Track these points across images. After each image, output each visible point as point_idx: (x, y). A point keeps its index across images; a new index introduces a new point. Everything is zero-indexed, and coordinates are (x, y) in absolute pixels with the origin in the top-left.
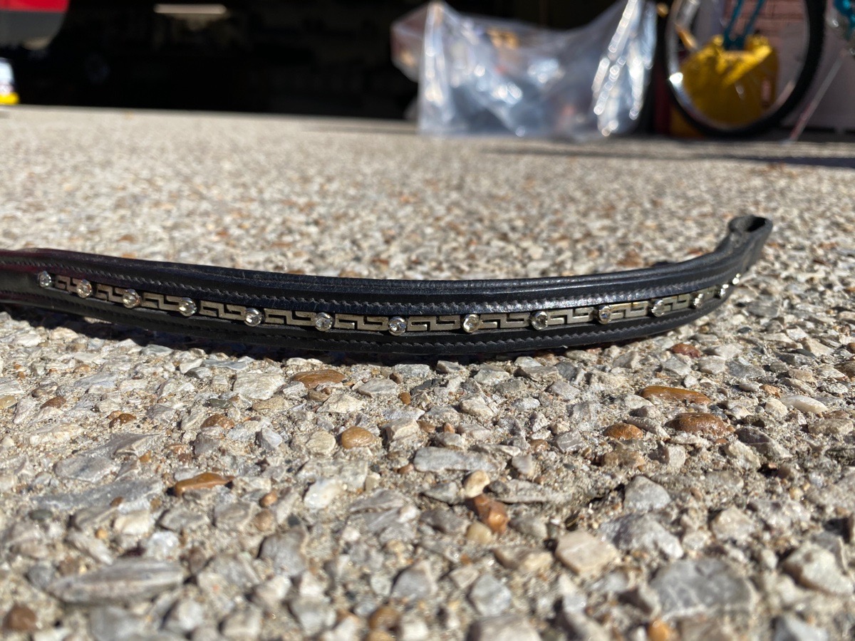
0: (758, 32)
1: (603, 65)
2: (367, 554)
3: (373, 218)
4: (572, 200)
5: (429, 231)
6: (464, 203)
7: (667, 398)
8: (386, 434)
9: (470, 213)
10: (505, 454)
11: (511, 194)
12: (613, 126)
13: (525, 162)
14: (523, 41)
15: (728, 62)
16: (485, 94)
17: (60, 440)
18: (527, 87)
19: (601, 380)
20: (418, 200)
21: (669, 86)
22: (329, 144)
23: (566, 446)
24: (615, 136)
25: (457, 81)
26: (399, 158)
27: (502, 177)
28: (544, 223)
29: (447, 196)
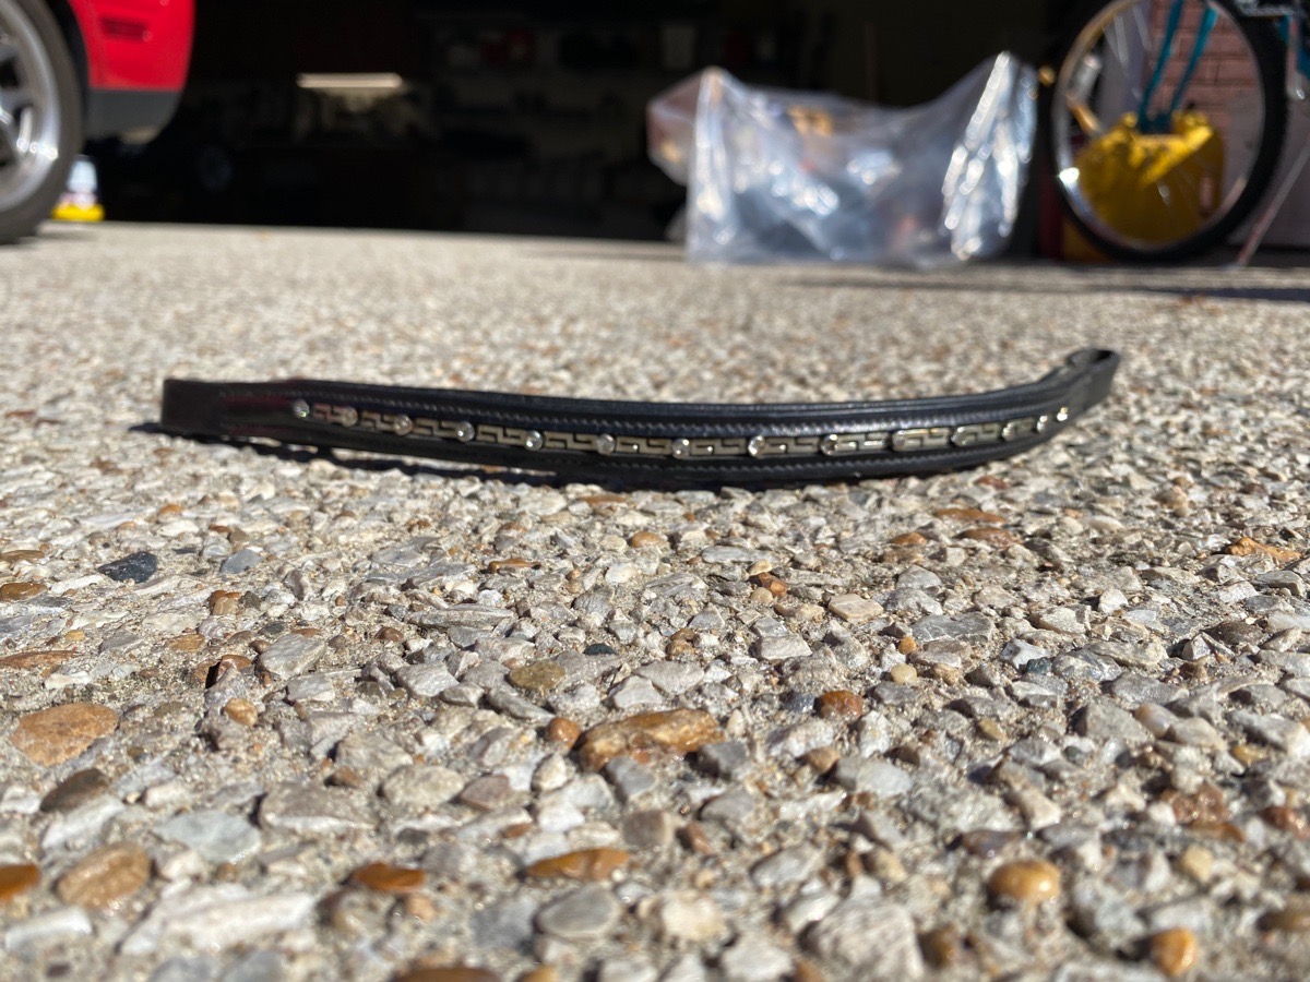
0: (1191, 107)
1: (958, 157)
2: (666, 605)
3: (635, 362)
4: (896, 342)
5: (708, 376)
6: (753, 347)
7: (960, 519)
8: (674, 540)
9: (759, 357)
10: (788, 552)
11: (814, 335)
12: (974, 245)
13: (837, 298)
14: (840, 125)
15: (1146, 150)
16: (785, 201)
17: (364, 540)
18: (847, 192)
19: (892, 503)
20: (691, 342)
21: (1058, 187)
22: (560, 275)
23: (848, 549)
24: (977, 261)
25: (743, 183)
26: (661, 293)
27: (804, 315)
28: (854, 368)
29: (730, 338)
